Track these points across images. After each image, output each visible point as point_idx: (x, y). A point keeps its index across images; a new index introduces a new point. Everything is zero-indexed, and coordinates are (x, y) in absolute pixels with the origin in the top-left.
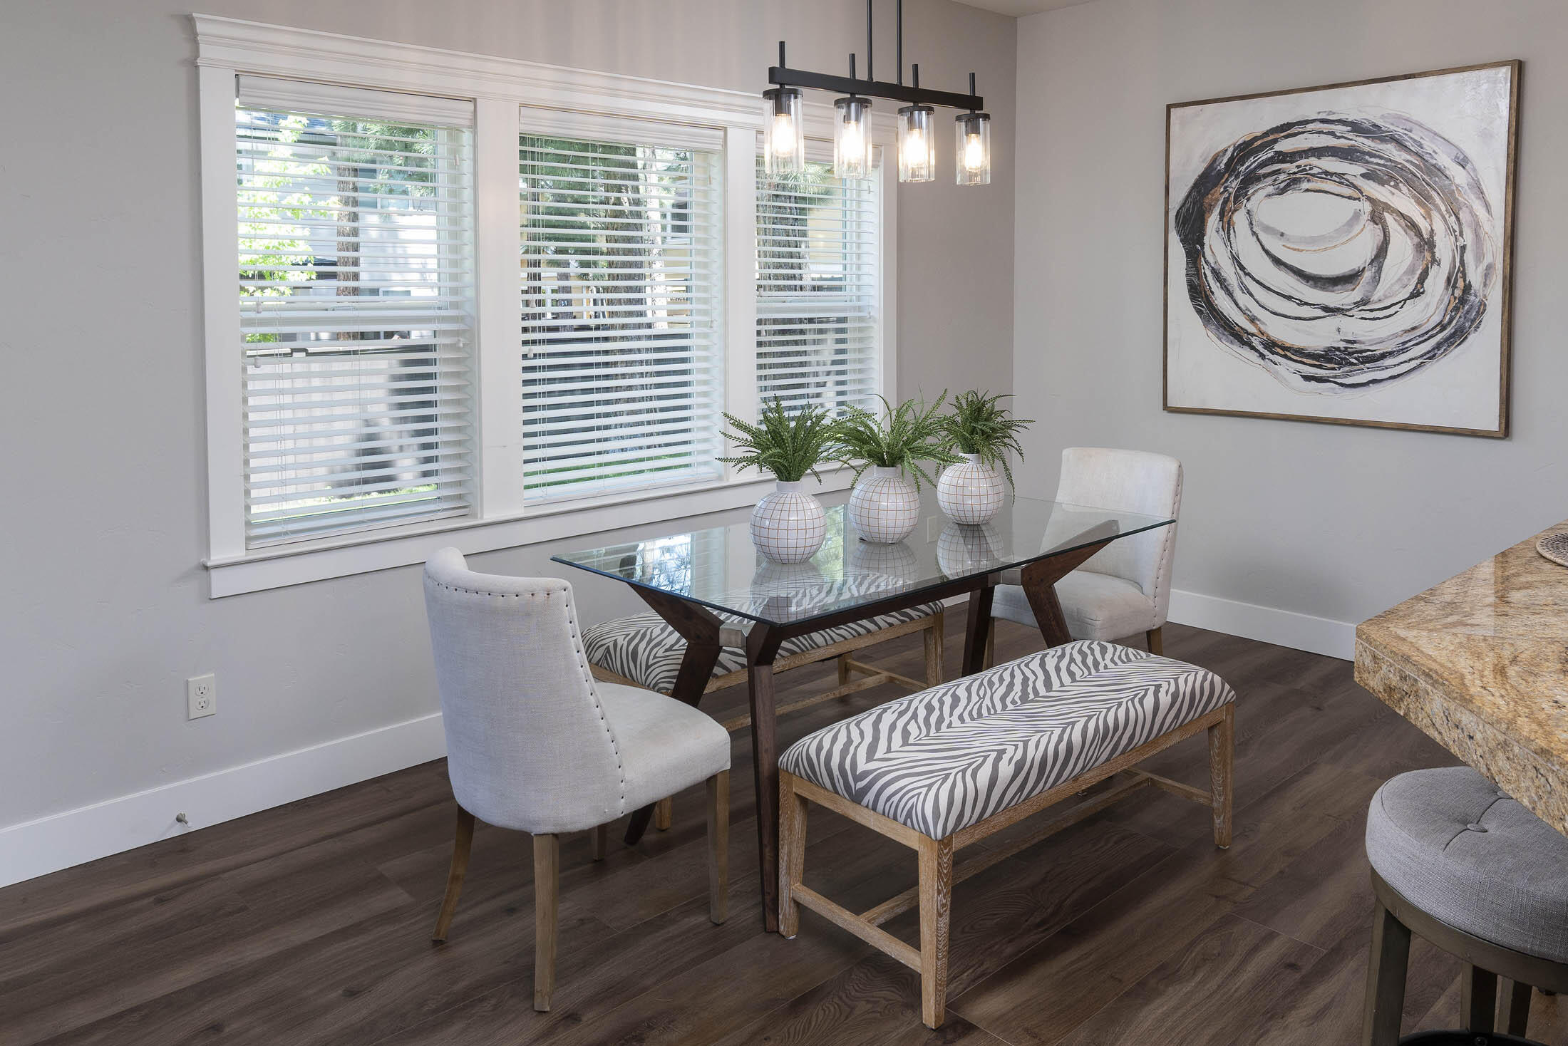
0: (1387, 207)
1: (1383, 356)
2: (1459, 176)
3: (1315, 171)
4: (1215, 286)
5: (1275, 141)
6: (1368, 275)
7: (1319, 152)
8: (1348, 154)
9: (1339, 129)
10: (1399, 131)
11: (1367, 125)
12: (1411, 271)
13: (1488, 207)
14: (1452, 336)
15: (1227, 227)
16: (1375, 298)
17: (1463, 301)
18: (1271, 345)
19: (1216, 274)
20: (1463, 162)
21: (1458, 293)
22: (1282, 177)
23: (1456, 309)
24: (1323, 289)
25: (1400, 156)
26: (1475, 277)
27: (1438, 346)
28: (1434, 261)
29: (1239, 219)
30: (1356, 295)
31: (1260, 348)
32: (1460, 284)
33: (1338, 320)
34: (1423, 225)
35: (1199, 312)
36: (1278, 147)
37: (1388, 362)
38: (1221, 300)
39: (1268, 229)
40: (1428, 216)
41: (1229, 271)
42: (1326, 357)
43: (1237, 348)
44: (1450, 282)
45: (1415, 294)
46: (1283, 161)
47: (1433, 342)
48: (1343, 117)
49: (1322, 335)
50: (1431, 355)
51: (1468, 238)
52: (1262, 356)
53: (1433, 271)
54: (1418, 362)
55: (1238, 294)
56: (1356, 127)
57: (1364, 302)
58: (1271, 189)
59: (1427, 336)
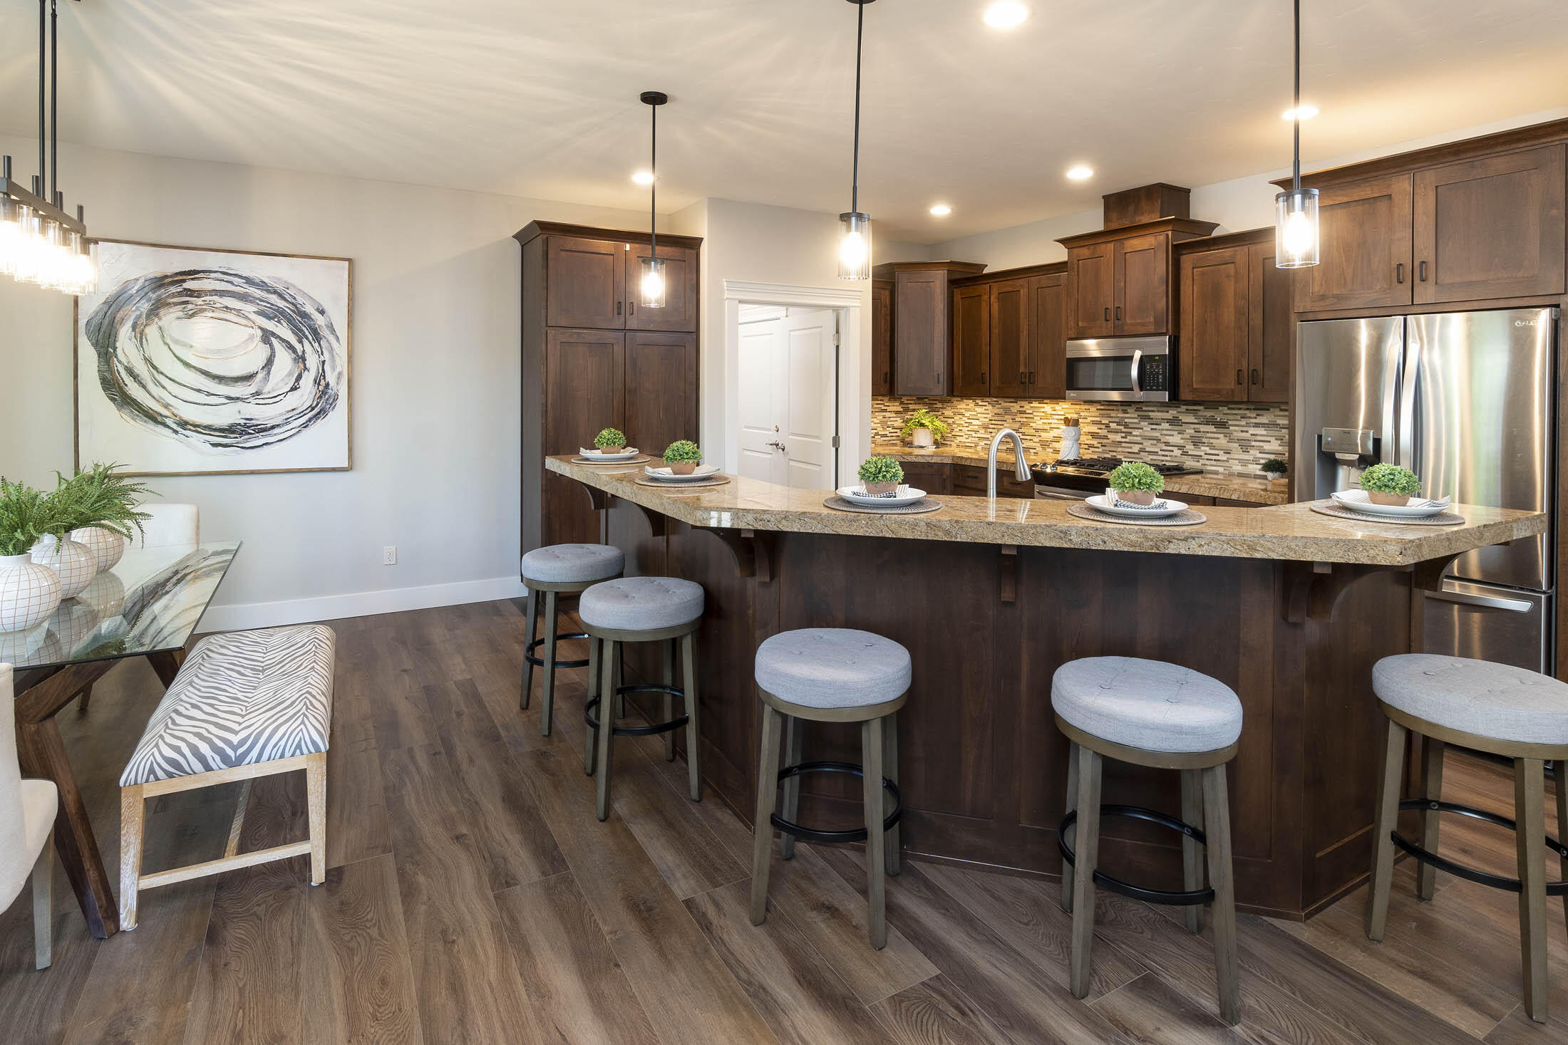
0: (273, 334)
1: (273, 427)
2: (320, 320)
3: (218, 305)
4: (128, 380)
5: (184, 281)
6: (260, 376)
7: (222, 293)
8: (244, 298)
9: (236, 280)
10: (280, 287)
11: (258, 281)
12: (290, 374)
13: (337, 338)
14: (319, 413)
15: (140, 337)
16: (265, 390)
17: (324, 393)
18: (184, 424)
19: (130, 372)
20: (322, 312)
21: (321, 388)
22: (190, 306)
23: (320, 397)
24: (227, 385)
25: (281, 304)
26: (331, 378)
27: (310, 420)
28: (305, 368)
29: (152, 331)
30: (253, 389)
31: (175, 426)
32: (323, 383)
33: (240, 405)
34: (298, 347)
35: (113, 400)
36: (186, 285)
37: (276, 431)
38: (133, 390)
39: (177, 342)
40: (300, 342)
41: (141, 369)
42: (231, 430)
43: (151, 425)
44: (317, 382)
45: (294, 389)
46: (191, 296)
47: (306, 418)
48: (239, 273)
49: (226, 415)
50: (305, 425)
51: (327, 356)
52: (176, 432)
53: (305, 375)
54: (297, 430)
55: (151, 386)
56: (249, 281)
57: (258, 393)
58: (181, 314)
59: (302, 414)
